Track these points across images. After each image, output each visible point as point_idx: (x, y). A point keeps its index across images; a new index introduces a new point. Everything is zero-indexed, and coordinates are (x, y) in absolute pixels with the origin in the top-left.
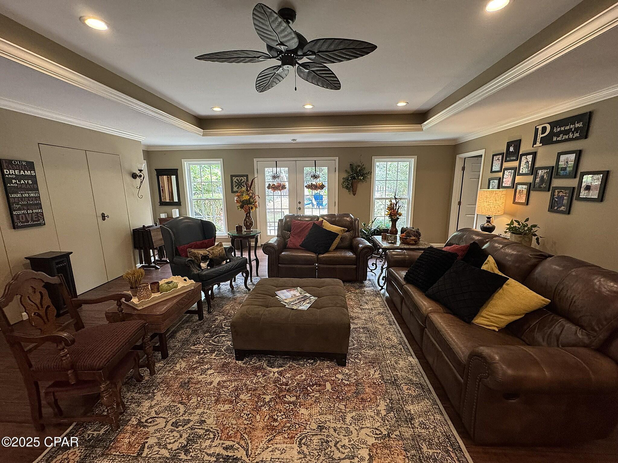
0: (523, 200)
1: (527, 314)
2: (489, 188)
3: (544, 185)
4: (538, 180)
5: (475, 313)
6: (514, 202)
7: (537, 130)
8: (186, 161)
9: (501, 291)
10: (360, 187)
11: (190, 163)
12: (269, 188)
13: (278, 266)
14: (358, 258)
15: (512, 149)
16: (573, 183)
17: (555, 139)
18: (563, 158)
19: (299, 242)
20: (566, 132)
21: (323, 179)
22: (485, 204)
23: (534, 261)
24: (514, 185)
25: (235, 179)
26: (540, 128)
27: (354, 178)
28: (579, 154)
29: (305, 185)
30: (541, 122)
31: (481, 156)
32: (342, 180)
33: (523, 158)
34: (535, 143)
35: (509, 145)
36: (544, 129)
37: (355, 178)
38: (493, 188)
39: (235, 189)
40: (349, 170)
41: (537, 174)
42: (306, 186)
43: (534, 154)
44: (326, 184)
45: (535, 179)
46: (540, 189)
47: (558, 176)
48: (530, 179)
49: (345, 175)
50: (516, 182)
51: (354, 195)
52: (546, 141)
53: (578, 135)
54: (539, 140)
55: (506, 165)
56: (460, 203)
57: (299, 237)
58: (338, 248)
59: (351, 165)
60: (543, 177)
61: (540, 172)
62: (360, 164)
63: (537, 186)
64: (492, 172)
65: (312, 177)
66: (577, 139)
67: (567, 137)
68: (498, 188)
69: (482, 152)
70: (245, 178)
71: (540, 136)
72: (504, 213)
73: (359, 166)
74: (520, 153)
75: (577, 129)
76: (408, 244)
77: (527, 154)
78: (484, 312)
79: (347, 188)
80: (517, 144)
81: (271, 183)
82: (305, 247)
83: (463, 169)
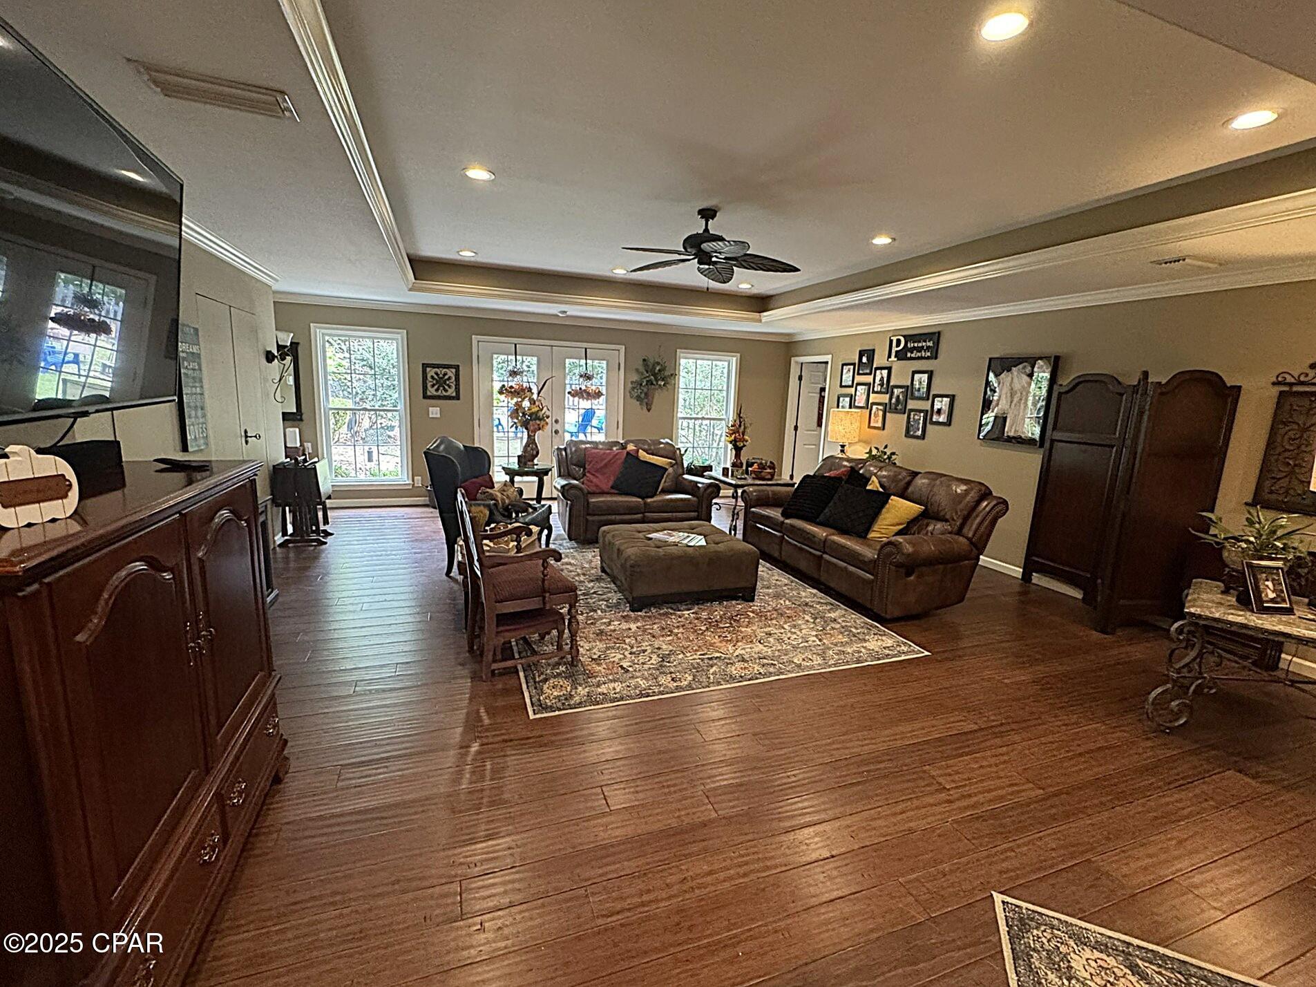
0: (879, 424)
1: (908, 523)
2: (838, 407)
3: (900, 407)
4: (894, 400)
5: (868, 529)
6: (869, 427)
7: (891, 341)
8: (320, 328)
9: (887, 506)
10: (659, 397)
11: (323, 331)
12: (501, 392)
13: (587, 520)
14: (700, 502)
15: (864, 360)
16: (926, 405)
17: (909, 355)
18: (917, 376)
19: (605, 482)
20: (919, 349)
21: (597, 384)
22: (841, 428)
23: (908, 478)
24: (868, 406)
25: (431, 372)
26: (894, 339)
27: (650, 383)
28: (931, 374)
29: (568, 389)
30: (896, 332)
31: (827, 363)
32: (630, 385)
33: (878, 372)
34: (889, 356)
35: (861, 354)
36: (899, 342)
37: (652, 384)
38: (843, 407)
39: (431, 391)
40: (642, 369)
41: (892, 393)
42: (569, 393)
43: (889, 369)
44: (604, 390)
45: (891, 399)
46: (896, 411)
47: (914, 398)
48: (885, 398)
49: (635, 378)
50: (870, 401)
51: (649, 410)
52: (901, 356)
53: (929, 354)
54: (893, 354)
55: (858, 379)
56: (796, 428)
57: (603, 474)
58: (666, 491)
59: (644, 360)
60: (898, 396)
61: (895, 390)
62: (659, 360)
63: (893, 406)
64: (841, 386)
65: (581, 376)
66: (928, 358)
67: (919, 354)
68: (850, 407)
69: (828, 358)
70: (454, 370)
71: (894, 349)
72: (860, 441)
73: (658, 363)
74: (875, 366)
75: (928, 348)
76: (763, 479)
77: (881, 368)
78: (876, 527)
79: (638, 398)
80: (871, 354)
81: (506, 384)
82: (619, 489)
83: (800, 378)
